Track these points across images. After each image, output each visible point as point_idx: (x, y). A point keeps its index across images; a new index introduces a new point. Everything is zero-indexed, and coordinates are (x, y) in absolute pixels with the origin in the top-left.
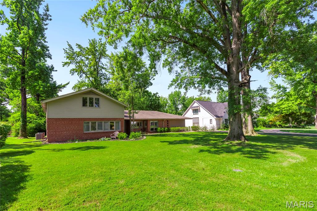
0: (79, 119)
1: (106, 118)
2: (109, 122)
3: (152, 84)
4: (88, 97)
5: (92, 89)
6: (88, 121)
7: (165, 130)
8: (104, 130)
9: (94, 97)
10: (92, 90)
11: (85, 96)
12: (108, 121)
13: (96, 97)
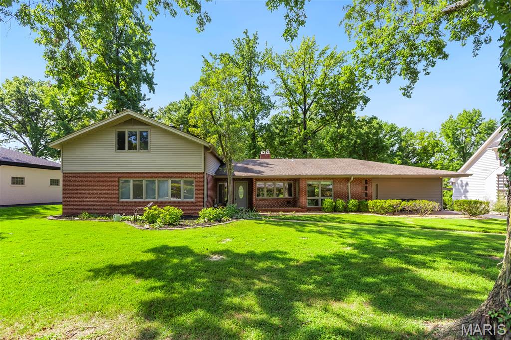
0: (110, 175)
1: (162, 173)
2: (170, 181)
3: (366, 100)
4: (127, 129)
5: (130, 113)
6: (128, 180)
7: (350, 206)
8: (159, 196)
9: (138, 129)
10: (128, 114)
11: (122, 129)
12: (167, 179)
13: (141, 130)
